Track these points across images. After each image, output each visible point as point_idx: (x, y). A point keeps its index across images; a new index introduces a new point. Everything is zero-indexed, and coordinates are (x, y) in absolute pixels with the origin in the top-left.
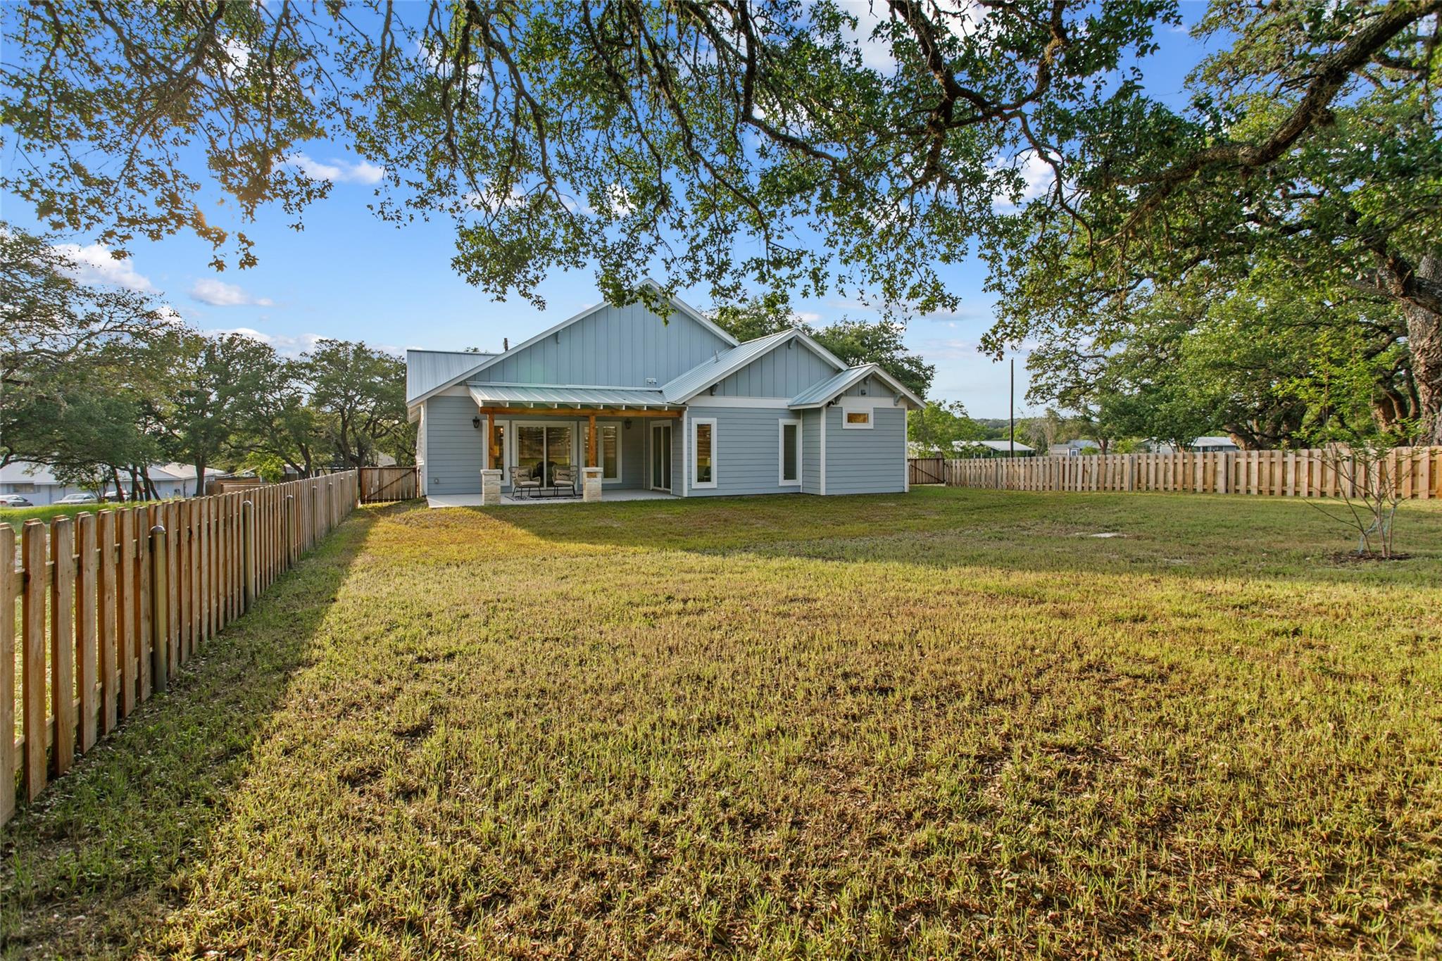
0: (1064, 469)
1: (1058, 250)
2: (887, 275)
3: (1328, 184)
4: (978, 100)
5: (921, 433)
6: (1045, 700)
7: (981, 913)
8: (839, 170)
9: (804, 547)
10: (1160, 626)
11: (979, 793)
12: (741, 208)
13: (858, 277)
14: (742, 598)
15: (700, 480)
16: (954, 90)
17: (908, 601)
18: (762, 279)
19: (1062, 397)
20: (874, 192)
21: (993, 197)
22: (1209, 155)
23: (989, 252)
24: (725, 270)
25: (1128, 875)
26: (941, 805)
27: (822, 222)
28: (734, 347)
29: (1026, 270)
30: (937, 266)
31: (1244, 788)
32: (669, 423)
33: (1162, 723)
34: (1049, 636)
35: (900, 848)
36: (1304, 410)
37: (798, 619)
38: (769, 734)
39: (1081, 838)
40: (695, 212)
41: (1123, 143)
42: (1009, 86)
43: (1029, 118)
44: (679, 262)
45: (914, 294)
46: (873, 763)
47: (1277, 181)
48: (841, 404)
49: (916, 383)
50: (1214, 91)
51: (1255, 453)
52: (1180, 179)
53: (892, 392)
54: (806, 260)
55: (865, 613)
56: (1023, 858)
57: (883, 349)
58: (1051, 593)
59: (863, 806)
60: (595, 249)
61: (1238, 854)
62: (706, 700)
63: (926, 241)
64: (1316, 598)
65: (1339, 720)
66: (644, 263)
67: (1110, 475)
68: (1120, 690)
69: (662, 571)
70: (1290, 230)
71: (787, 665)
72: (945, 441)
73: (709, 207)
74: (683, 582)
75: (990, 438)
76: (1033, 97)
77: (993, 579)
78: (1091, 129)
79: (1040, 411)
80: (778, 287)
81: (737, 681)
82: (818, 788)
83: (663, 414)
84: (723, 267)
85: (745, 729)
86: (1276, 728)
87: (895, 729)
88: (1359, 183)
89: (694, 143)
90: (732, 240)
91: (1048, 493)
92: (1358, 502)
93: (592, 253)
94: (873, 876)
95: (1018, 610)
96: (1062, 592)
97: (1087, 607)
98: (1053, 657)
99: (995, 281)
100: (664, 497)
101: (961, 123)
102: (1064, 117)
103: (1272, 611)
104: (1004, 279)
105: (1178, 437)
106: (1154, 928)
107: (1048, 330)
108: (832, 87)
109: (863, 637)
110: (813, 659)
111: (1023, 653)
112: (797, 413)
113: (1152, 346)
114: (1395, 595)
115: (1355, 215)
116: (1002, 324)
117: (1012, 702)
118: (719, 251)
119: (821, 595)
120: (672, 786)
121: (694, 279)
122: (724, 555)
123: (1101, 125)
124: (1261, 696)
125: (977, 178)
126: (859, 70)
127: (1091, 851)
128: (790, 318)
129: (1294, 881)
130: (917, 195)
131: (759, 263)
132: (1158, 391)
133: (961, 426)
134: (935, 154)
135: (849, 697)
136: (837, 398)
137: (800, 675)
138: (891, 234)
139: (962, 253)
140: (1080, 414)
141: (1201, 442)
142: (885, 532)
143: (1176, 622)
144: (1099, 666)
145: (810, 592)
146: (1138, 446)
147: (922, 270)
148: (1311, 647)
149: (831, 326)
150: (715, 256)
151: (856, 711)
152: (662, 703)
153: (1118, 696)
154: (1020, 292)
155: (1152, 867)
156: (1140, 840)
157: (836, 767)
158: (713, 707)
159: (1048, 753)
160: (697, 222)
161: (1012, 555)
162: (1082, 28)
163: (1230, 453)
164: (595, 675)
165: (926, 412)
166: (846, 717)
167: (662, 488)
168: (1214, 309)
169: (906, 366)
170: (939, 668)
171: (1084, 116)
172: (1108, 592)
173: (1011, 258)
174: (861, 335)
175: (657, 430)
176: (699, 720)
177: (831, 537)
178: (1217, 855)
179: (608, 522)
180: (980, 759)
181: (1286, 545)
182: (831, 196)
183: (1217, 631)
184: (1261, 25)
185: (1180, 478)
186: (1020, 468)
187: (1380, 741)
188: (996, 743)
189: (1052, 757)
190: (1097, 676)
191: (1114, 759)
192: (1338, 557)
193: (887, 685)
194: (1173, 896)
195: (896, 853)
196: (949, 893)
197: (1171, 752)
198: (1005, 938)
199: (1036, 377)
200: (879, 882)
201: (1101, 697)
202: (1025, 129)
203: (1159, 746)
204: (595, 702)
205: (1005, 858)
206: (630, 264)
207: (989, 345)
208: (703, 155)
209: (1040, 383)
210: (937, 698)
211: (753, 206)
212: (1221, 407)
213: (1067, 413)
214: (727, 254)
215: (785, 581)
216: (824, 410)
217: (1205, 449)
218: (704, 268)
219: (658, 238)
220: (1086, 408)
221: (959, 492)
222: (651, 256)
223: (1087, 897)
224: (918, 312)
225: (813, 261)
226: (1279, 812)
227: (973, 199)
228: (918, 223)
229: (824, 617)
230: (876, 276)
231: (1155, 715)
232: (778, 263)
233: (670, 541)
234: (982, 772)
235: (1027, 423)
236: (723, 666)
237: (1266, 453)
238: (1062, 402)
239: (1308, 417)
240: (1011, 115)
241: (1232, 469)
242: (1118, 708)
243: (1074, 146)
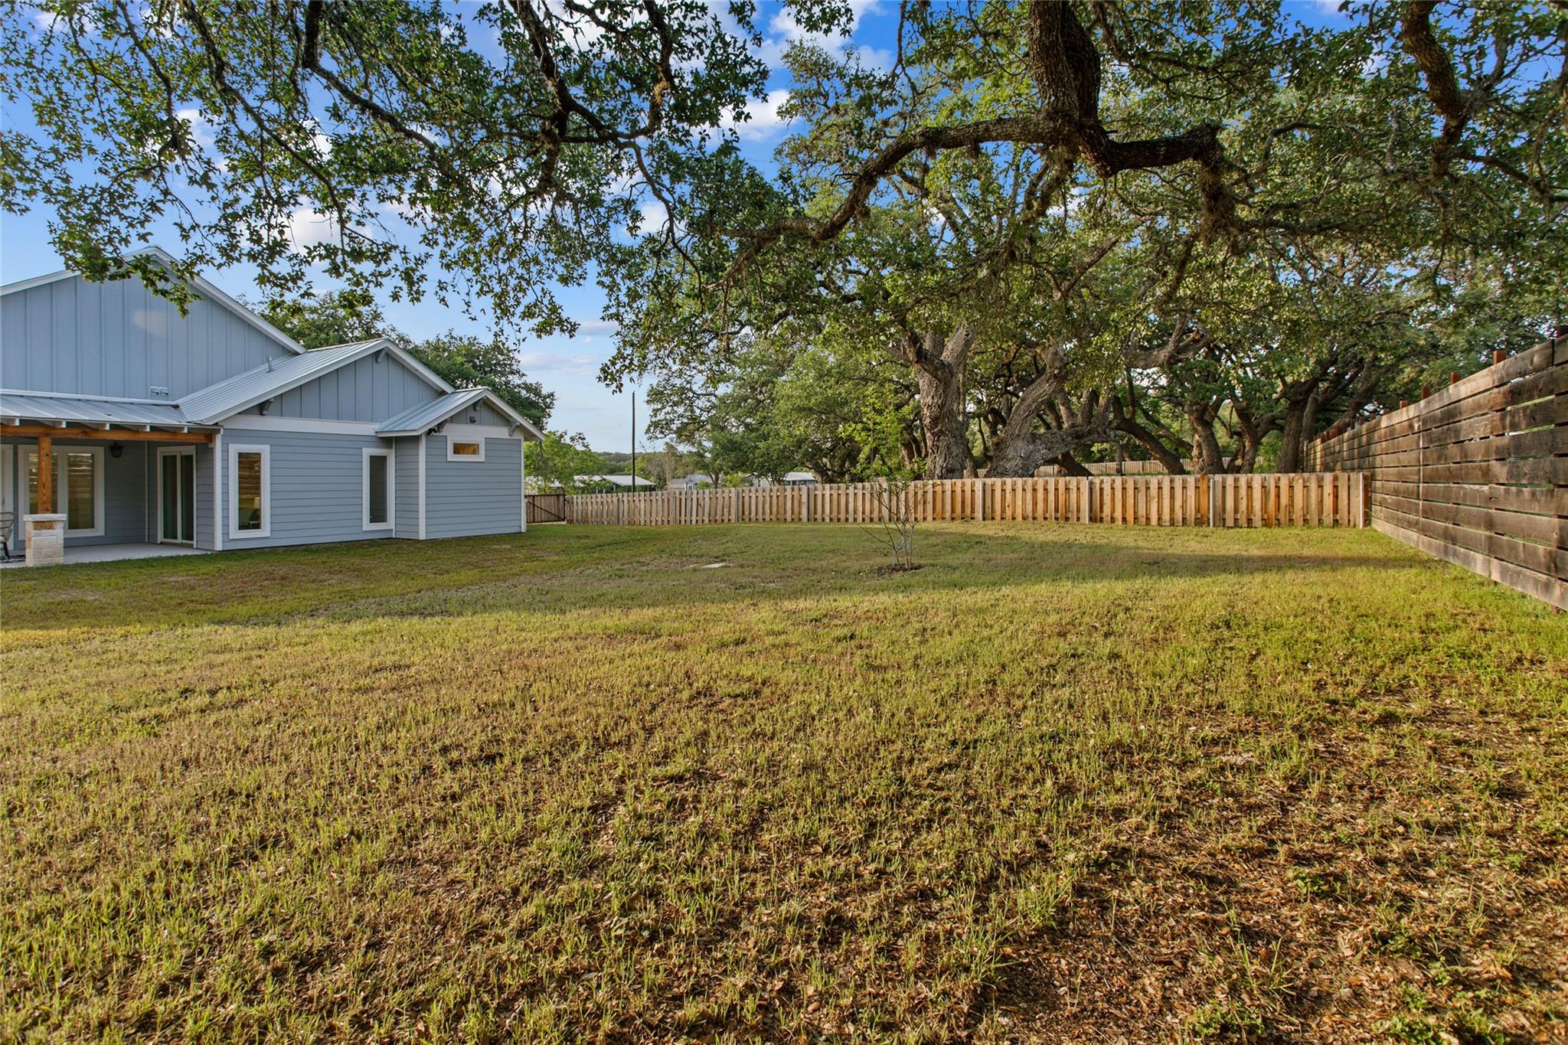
0: (682, 502)
1: (672, 288)
2: (498, 289)
3: (870, 265)
4: (593, 121)
5: (538, 466)
6: (658, 734)
7: (590, 971)
8: (437, 158)
9: (397, 605)
10: (757, 646)
11: (592, 846)
12: (304, 178)
13: (463, 286)
14: (305, 677)
15: (242, 527)
16: (569, 104)
17: (521, 654)
18: (335, 271)
19: (679, 432)
20: (483, 193)
21: (611, 224)
22: (788, 223)
23: (607, 280)
24: (280, 253)
25: (725, 884)
26: (551, 869)
27: (418, 215)
28: (297, 354)
29: (644, 304)
30: (554, 286)
31: (814, 776)
32: (191, 450)
33: (755, 735)
34: (664, 670)
35: (504, 932)
36: (859, 451)
37: (385, 692)
38: (338, 844)
39: (686, 862)
40: (233, 168)
41: (725, 197)
42: (625, 116)
43: (643, 153)
44: (205, 231)
45: (528, 314)
46: (475, 845)
47: (838, 256)
48: (447, 431)
49: (534, 411)
50: (795, 169)
51: (827, 486)
52: (768, 240)
53: (506, 420)
54: (396, 257)
55: (471, 673)
56: (632, 900)
57: (496, 372)
58: (666, 626)
59: (462, 896)
60: (46, 188)
61: (807, 836)
62: (242, 820)
63: (541, 257)
64: (866, 606)
65: (877, 705)
66: (142, 223)
67: (719, 508)
68: (722, 711)
69: (174, 656)
70: (848, 299)
71: (367, 752)
72: (565, 476)
73: (255, 167)
74: (211, 666)
75: (612, 472)
76: (647, 132)
77: (612, 619)
78: (699, 177)
79: (659, 446)
80: (358, 284)
81: (295, 786)
82: (405, 893)
83: (179, 438)
84: (277, 248)
85: (303, 845)
86: (836, 720)
87: (503, 799)
88: (890, 269)
89: (229, 77)
90: (289, 216)
91: (666, 528)
92: (892, 526)
93: (42, 195)
94: (470, 976)
95: (636, 648)
96: (676, 625)
97: (697, 637)
98: (666, 690)
99: (613, 310)
100: (182, 552)
101: (578, 140)
102: (673, 158)
103: (837, 622)
104: (622, 310)
105: (774, 473)
106: (744, 926)
107: (665, 366)
108: (428, 59)
109: (468, 700)
110: (403, 737)
111: (638, 690)
112: (387, 441)
113: (753, 389)
114: (912, 598)
115: (887, 295)
116: (620, 356)
117: (626, 743)
118: (270, 226)
119: (416, 659)
120: (180, 953)
121: (231, 259)
122: (279, 624)
123: (708, 175)
124: (828, 695)
125: (594, 202)
126: (463, 50)
127: (693, 872)
128: (379, 326)
129: (844, 847)
130: (532, 207)
131: (330, 252)
132: (757, 430)
133: (583, 461)
134: (549, 166)
135: (448, 775)
136: (440, 426)
137: (384, 760)
138: (504, 244)
139: (581, 276)
140: (695, 450)
141: (791, 476)
142: (499, 578)
143: (769, 640)
144: (707, 692)
145: (402, 657)
146: (743, 480)
147: (538, 288)
148: (861, 647)
149: (432, 339)
150: (264, 233)
151: (456, 789)
152: (168, 841)
153: (721, 717)
154: (636, 324)
155: (743, 870)
156: (735, 848)
157: (430, 861)
158: (254, 828)
159: (659, 786)
160: (235, 183)
161: (632, 592)
162: (689, 78)
163: (811, 486)
164: (39, 825)
165: (546, 442)
166: (444, 798)
167: (179, 540)
168: (798, 360)
169: (524, 393)
170: (553, 721)
171: (692, 163)
172: (716, 619)
173: (629, 289)
174: (471, 354)
175: (169, 461)
176: (231, 850)
177: (432, 589)
178: (793, 842)
179: (76, 594)
180: (594, 809)
181: (848, 564)
182: (428, 186)
183: (799, 644)
184: (827, 121)
185: (774, 510)
186: (641, 501)
187: (901, 715)
188: (610, 788)
189: (662, 790)
190: (704, 701)
191: (716, 778)
192: (880, 571)
193: (494, 751)
194: (760, 892)
195: (500, 939)
196: (556, 963)
197: (761, 760)
198: (613, 988)
199: (656, 411)
200: (478, 980)
201: (706, 721)
202: (640, 163)
203: (753, 756)
204: (38, 867)
205: (616, 905)
206: (115, 220)
207: (608, 375)
208: (245, 95)
209: (659, 417)
210: (551, 754)
211: (321, 178)
212: (804, 447)
213: (683, 448)
214: (281, 233)
215: (369, 648)
216: (424, 439)
217: (794, 482)
218: (245, 244)
219: (166, 193)
220: (700, 444)
221: (580, 529)
222: (155, 216)
223: (689, 918)
224: (534, 334)
225: (406, 259)
226: (836, 792)
227: (591, 222)
228: (533, 237)
229: (419, 685)
230: (486, 289)
231: (750, 729)
232: (357, 255)
233: (190, 612)
234: (595, 822)
235: (649, 458)
236: (271, 770)
237: (835, 485)
238: (679, 437)
239: (862, 456)
240: (626, 145)
241: (812, 498)
242: (721, 728)
243: (684, 189)
